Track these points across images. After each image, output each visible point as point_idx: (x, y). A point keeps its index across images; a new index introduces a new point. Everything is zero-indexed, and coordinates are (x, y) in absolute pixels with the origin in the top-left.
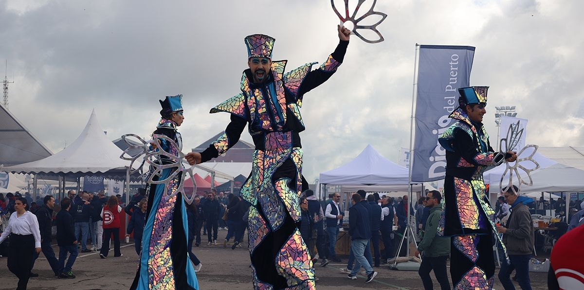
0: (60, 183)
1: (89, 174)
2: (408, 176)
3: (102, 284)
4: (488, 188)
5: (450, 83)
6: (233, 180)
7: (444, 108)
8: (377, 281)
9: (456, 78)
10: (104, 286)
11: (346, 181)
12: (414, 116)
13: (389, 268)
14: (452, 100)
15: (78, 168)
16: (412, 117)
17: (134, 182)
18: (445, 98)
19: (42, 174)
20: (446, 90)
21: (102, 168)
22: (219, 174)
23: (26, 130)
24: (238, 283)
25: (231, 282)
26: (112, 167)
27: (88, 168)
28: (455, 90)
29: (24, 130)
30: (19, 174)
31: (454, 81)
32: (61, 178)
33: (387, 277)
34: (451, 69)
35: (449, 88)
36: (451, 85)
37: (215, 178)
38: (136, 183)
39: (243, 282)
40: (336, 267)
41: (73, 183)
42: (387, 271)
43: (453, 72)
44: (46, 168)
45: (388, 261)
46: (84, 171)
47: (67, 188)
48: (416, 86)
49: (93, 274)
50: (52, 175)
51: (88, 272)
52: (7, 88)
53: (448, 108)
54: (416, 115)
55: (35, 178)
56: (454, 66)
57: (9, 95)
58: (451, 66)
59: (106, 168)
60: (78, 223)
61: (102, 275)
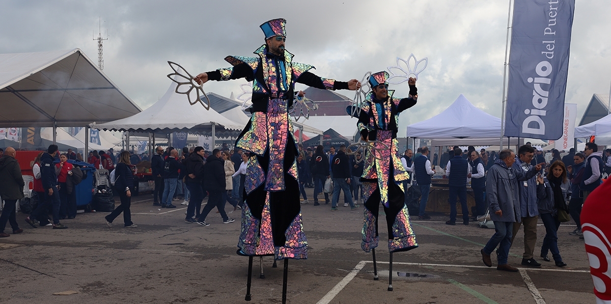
0: (150, 139)
1: (176, 130)
2: (500, 128)
3: (186, 239)
4: (594, 140)
5: (549, 25)
6: (322, 134)
7: (543, 52)
8: (463, 239)
9: (555, 20)
10: (187, 240)
11: (435, 134)
12: (508, 62)
13: (478, 226)
14: (551, 44)
15: (165, 125)
16: (505, 64)
17: (219, 137)
18: (543, 42)
19: (132, 131)
20: (545, 33)
21: (188, 124)
22: (307, 128)
23: (116, 87)
24: (318, 239)
25: (311, 238)
26: (198, 123)
27: (175, 124)
28: (554, 33)
29: (114, 87)
30: (111, 131)
31: (553, 22)
32: (151, 134)
33: (474, 235)
34: (550, 9)
35: (548, 31)
36: (550, 27)
37: (303, 132)
38: (221, 139)
39: (324, 239)
40: (422, 224)
41: (164, 139)
42: (476, 229)
43: (551, 12)
44: (136, 125)
45: (478, 218)
46: (171, 127)
47: (157, 144)
48: (510, 29)
49: (178, 228)
50: (140, 131)
51: (173, 227)
52: (101, 45)
53: (547, 53)
54: (509, 61)
55: (128, 135)
56: (554, 6)
57: (103, 52)
58: (551, 6)
59: (192, 124)
60: (166, 180)
61: (186, 230)
